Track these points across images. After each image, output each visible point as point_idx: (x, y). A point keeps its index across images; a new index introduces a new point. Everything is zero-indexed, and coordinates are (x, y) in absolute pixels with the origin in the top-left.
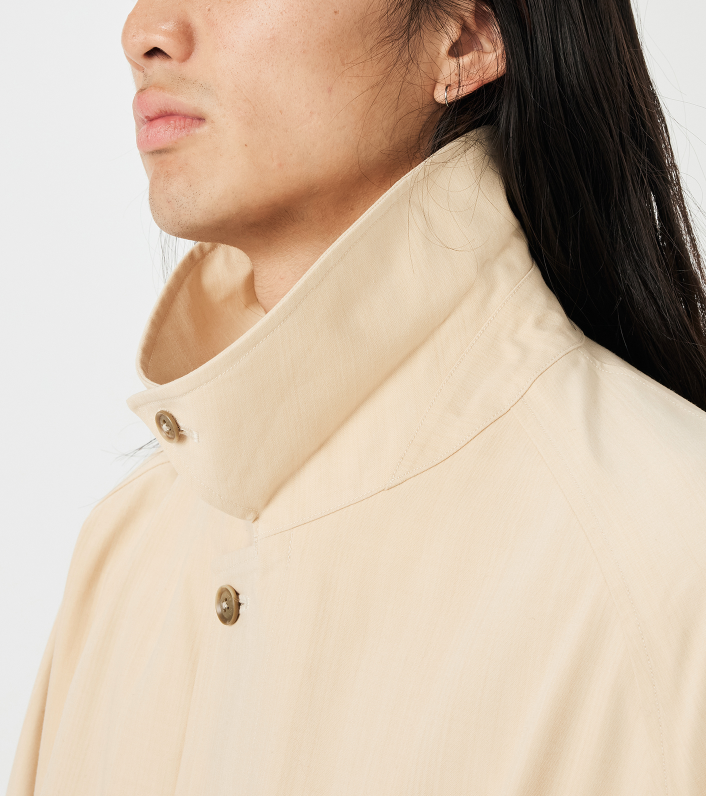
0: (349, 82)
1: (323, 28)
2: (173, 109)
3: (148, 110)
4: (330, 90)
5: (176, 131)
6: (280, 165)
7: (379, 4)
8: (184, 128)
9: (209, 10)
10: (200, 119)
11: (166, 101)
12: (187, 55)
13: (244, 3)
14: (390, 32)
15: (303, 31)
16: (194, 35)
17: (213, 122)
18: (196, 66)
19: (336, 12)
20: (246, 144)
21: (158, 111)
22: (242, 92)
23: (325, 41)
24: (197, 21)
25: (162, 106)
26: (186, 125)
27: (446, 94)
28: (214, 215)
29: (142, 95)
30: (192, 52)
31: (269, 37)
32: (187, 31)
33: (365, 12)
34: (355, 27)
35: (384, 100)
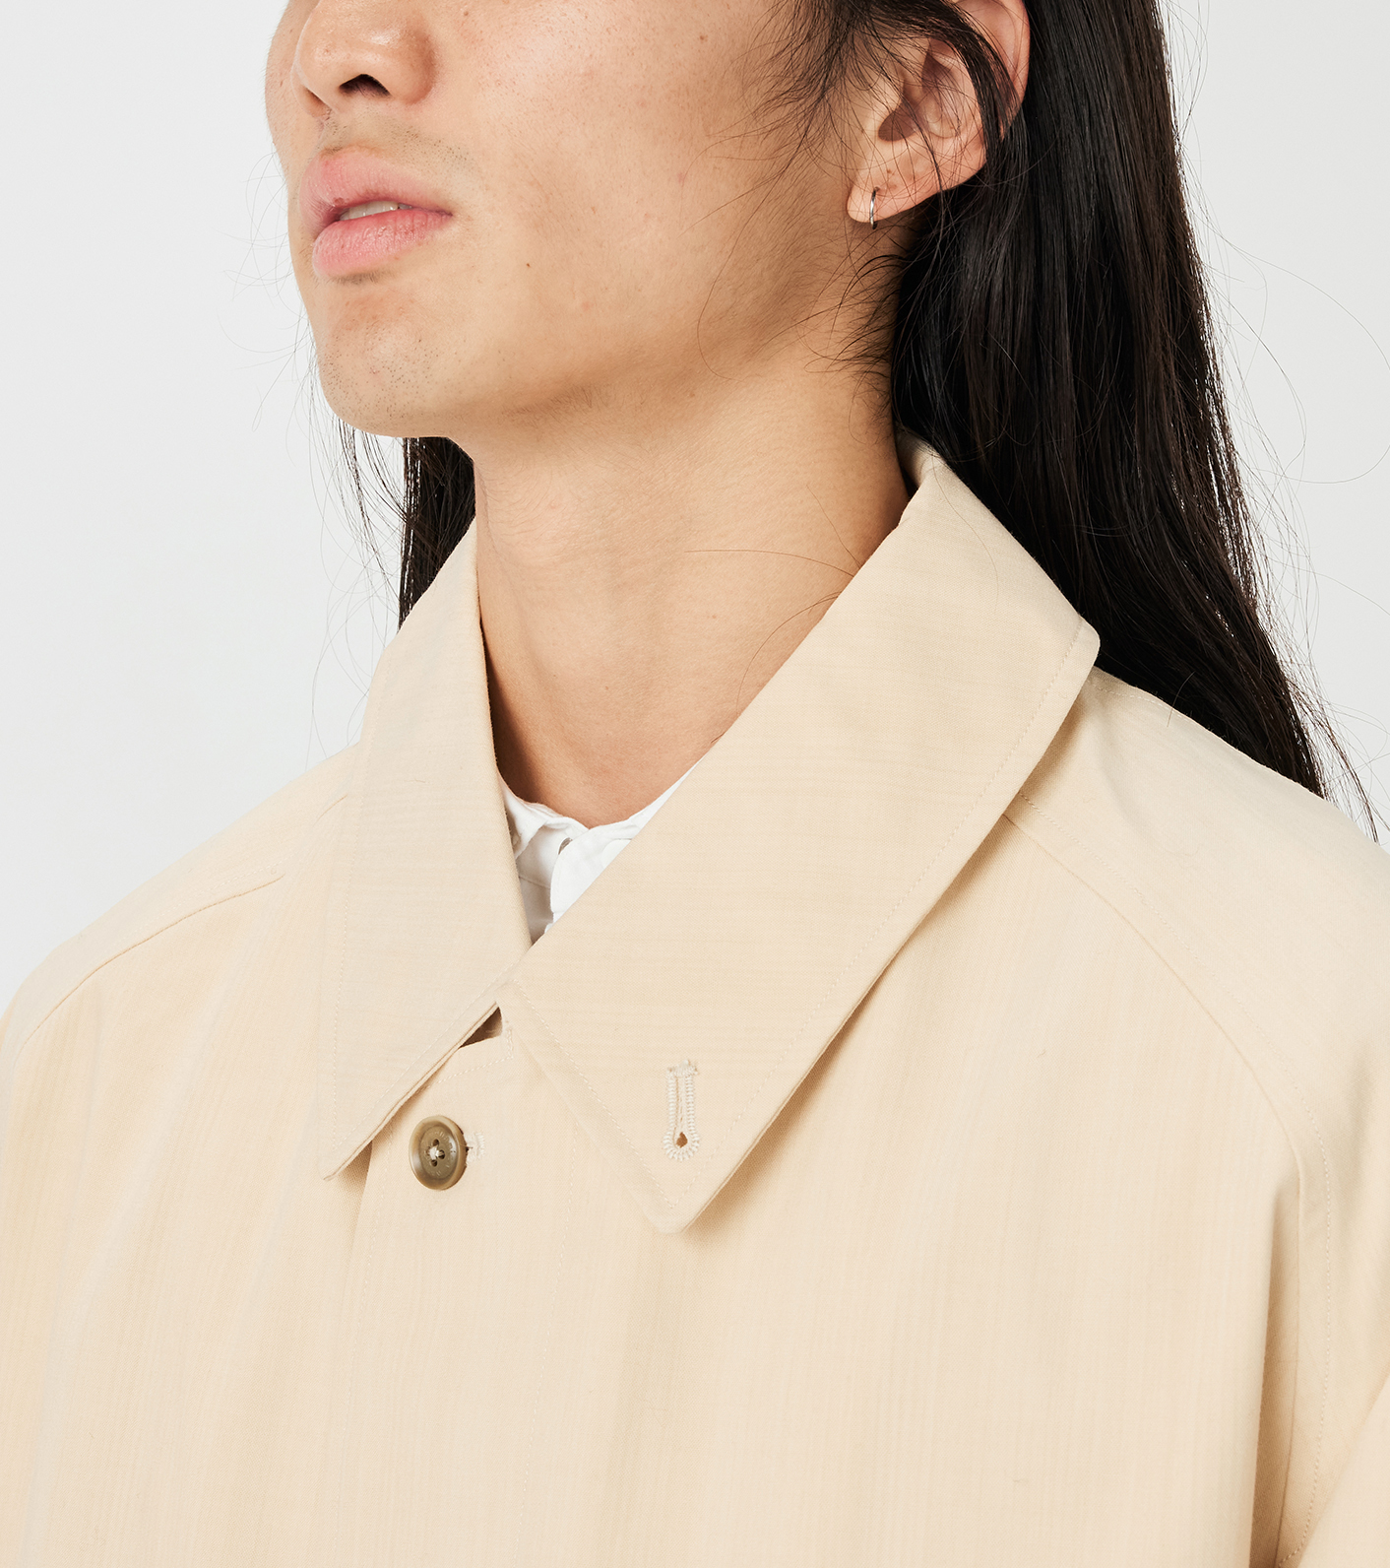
0: (715, 168)
1: (680, 65)
2: (391, 190)
3: (344, 187)
4: (682, 178)
5: (398, 237)
6: (586, 306)
7: (774, 31)
8: (412, 231)
9: (466, 14)
10: (443, 213)
11: (381, 174)
12: (422, 92)
13: (537, 5)
14: (787, 84)
15: (644, 67)
16: (437, 57)
17: (469, 219)
18: (439, 113)
19: (702, 38)
20: (528, 262)
21: (362, 192)
22: (527, 167)
23: (680, 88)
24: (443, 33)
25: (372, 183)
26: (416, 226)
27: (872, 205)
28: (460, 392)
29: (334, 159)
30: (431, 87)
31: (581, 71)
32: (424, 49)
33: (751, 43)
34: (731, 69)
35: (773, 206)
